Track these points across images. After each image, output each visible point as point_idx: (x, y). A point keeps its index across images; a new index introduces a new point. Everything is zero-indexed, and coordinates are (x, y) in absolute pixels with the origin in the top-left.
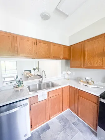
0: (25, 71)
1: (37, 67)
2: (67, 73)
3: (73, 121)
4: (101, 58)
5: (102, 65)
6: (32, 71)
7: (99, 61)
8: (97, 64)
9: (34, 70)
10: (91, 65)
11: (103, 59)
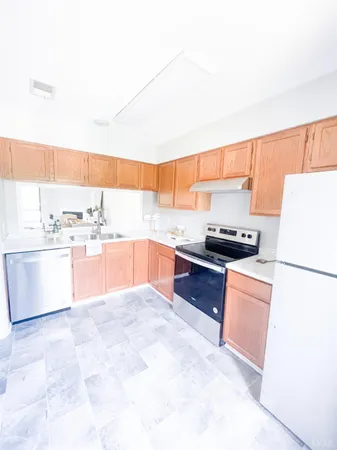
0: (64, 213)
1: (99, 205)
6: (86, 216)
9: (90, 211)
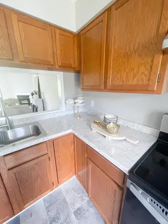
2: (75, 103)
3: (78, 205)
4: (149, 60)
5: (149, 80)
7: (142, 69)
8: (135, 79)
9: (32, 94)
10: (121, 84)
11: (152, 61)
